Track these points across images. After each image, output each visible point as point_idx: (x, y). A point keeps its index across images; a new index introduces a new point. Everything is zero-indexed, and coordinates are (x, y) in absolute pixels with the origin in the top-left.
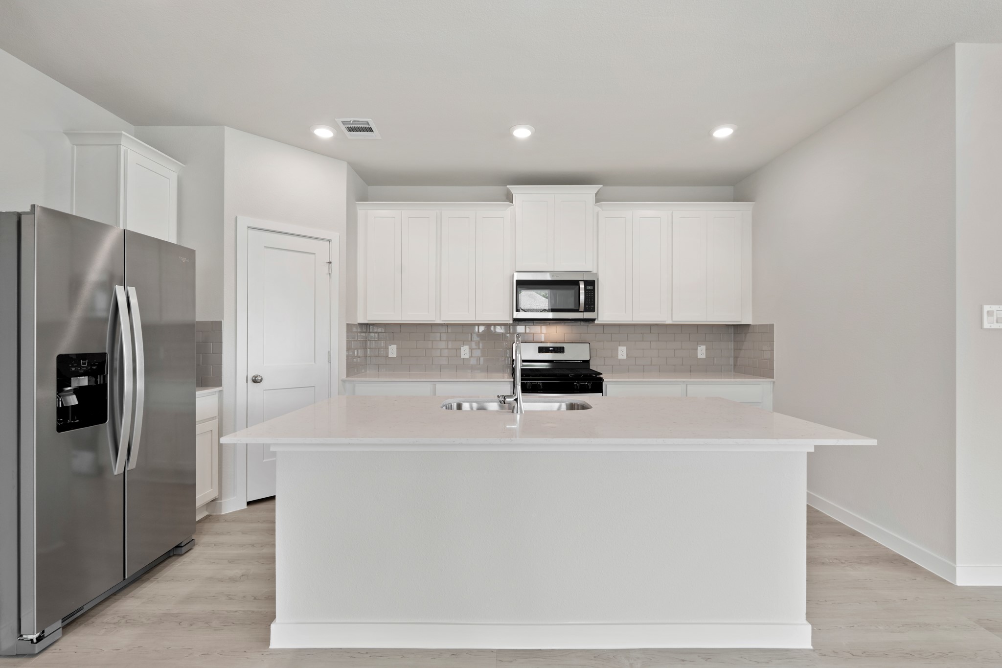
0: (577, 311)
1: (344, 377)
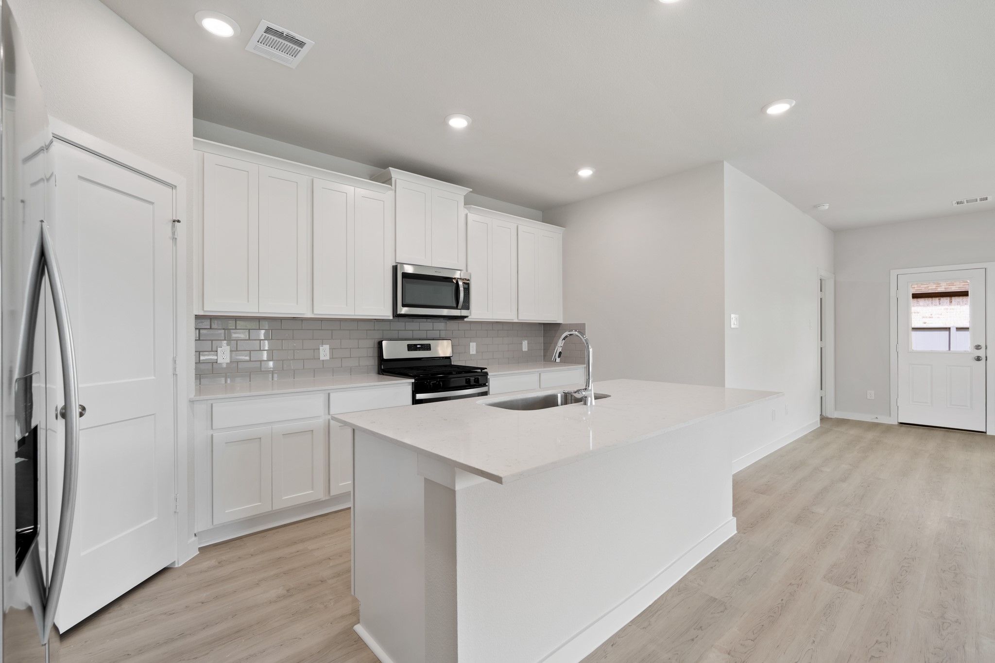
0: (456, 308)
1: (192, 395)
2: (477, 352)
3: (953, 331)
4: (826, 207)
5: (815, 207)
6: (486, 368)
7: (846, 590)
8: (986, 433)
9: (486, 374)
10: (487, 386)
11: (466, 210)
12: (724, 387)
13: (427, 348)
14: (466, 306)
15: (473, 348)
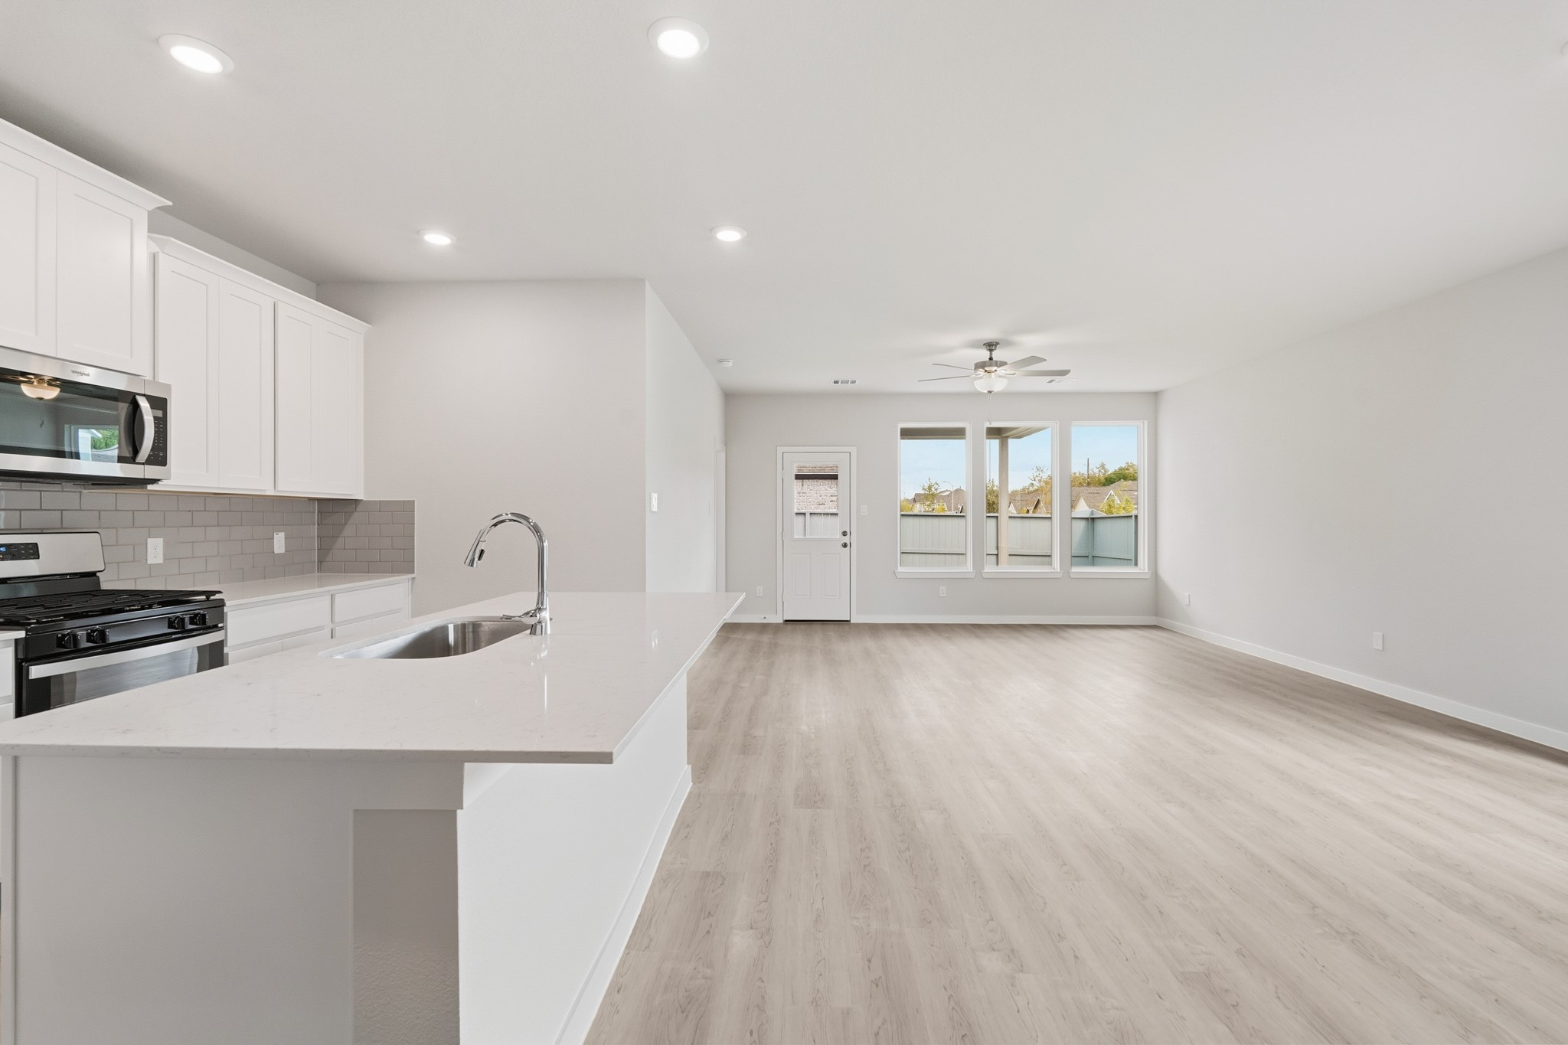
2: (165, 559)
3: (808, 515)
4: (730, 364)
5: (721, 361)
6: (220, 592)
7: (818, 810)
8: (849, 621)
9: (221, 604)
10: (222, 628)
11: (151, 243)
12: (645, 591)
13: (31, 552)
14: (159, 456)
15: (155, 550)
